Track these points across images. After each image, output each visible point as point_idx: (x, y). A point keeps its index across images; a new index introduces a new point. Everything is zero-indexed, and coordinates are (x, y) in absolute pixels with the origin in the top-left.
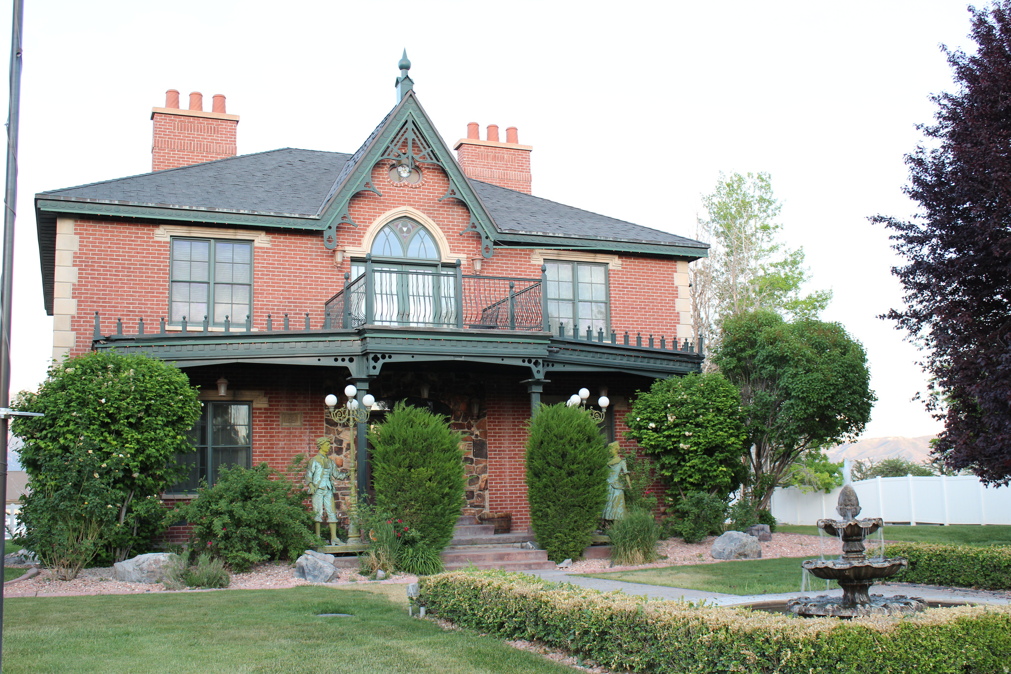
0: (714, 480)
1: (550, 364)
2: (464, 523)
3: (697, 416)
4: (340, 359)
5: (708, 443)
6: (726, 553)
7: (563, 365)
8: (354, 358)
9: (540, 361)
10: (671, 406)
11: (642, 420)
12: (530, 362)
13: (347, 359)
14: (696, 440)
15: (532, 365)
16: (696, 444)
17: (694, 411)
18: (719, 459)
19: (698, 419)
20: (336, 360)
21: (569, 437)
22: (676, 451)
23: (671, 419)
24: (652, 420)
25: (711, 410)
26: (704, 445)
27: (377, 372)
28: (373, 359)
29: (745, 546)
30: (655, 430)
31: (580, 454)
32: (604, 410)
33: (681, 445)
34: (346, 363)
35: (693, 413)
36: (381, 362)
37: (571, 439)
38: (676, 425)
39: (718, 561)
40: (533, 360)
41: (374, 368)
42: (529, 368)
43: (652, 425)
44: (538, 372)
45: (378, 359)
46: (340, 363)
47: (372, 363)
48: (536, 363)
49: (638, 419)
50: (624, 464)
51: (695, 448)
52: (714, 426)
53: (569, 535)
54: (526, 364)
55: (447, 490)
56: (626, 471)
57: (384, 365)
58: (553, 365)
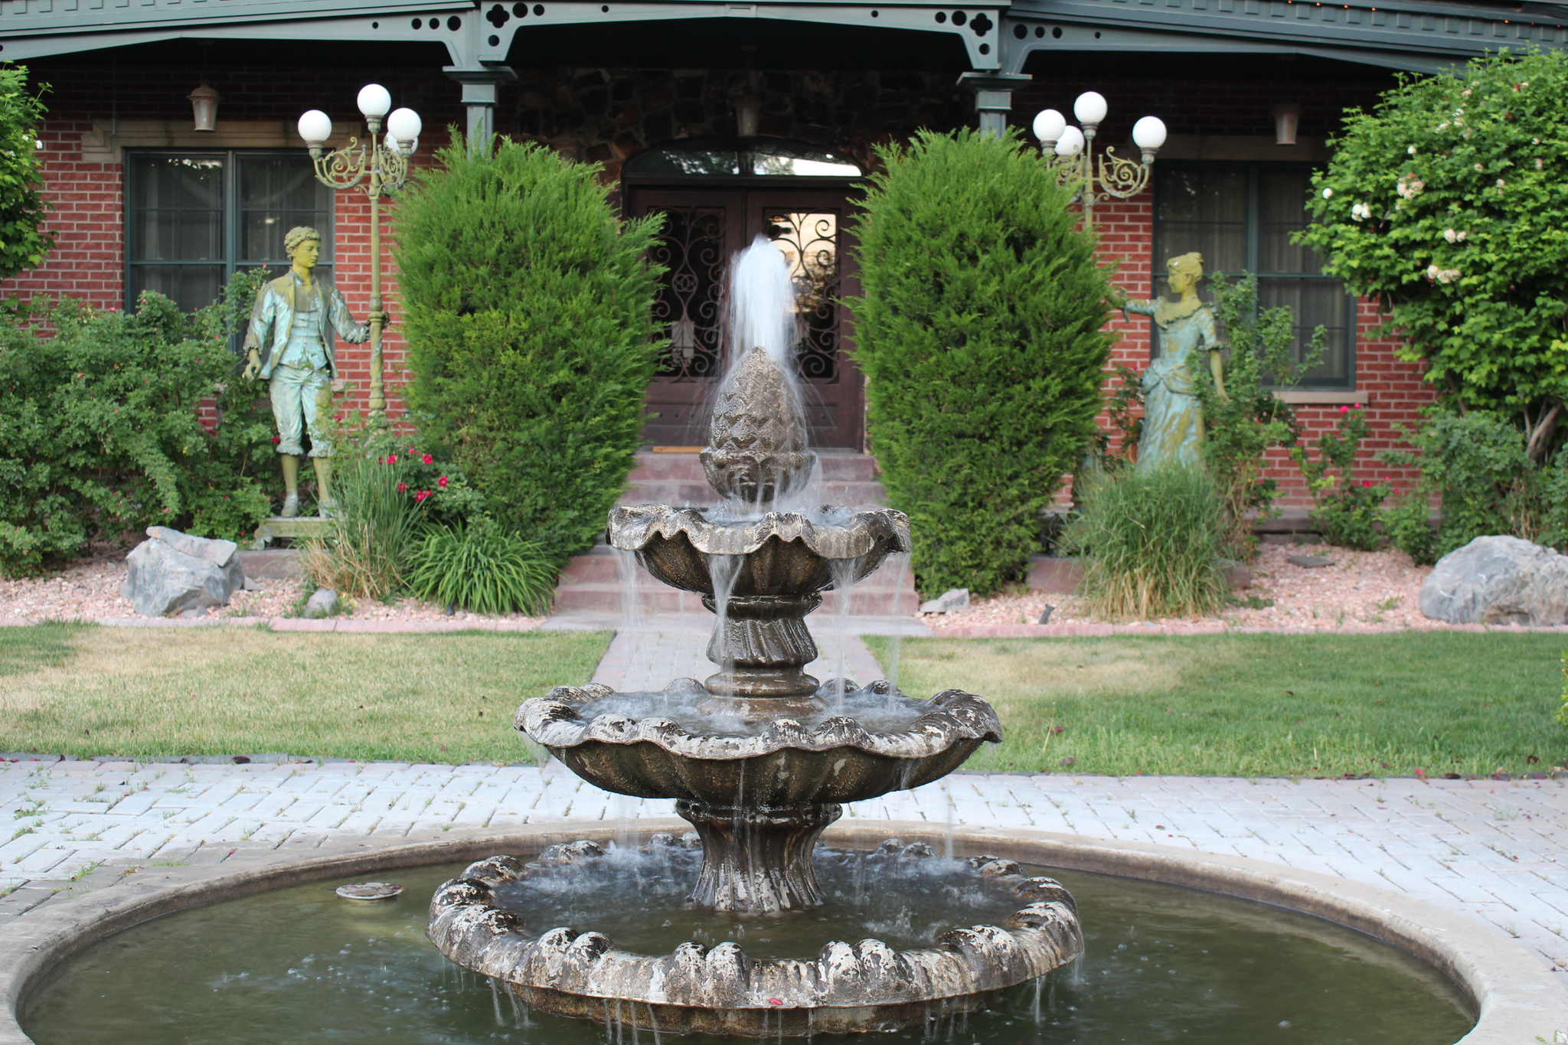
0: (1535, 380)
1: (1049, 30)
2: (841, 474)
3: (1489, 180)
4: (425, 21)
5: (1511, 263)
6: (1459, 602)
7: (1092, 33)
8: (461, 17)
9: (993, 16)
10: (1420, 151)
11: (1337, 194)
12: (959, 19)
13: (443, 20)
14: (1473, 253)
15: (966, 31)
16: (1479, 268)
17: (1478, 167)
18: (1545, 313)
19: (1487, 192)
20: (417, 25)
21: (954, 231)
22: (1424, 289)
23: (1407, 190)
24: (1362, 196)
25: (1539, 164)
26: (1502, 272)
27: (500, 53)
28: (490, 16)
29: (1524, 584)
30: (1364, 225)
31: (985, 283)
32: (1148, 158)
33: (1432, 271)
34: (442, 34)
35: (1472, 173)
36: (514, 24)
37: (962, 236)
38: (1425, 211)
39: (1436, 625)
40: (971, 15)
41: (494, 41)
42: (957, 39)
43: (1361, 210)
44: (984, 49)
45: (506, 17)
46: (425, 34)
47: (490, 29)
48: (981, 26)
49: (1327, 193)
50: (1205, 321)
51: (1474, 280)
52: (1536, 211)
53: (952, 520)
54: (948, 27)
55: (563, 375)
56: (1211, 341)
57: (522, 33)
58: (1057, 34)
